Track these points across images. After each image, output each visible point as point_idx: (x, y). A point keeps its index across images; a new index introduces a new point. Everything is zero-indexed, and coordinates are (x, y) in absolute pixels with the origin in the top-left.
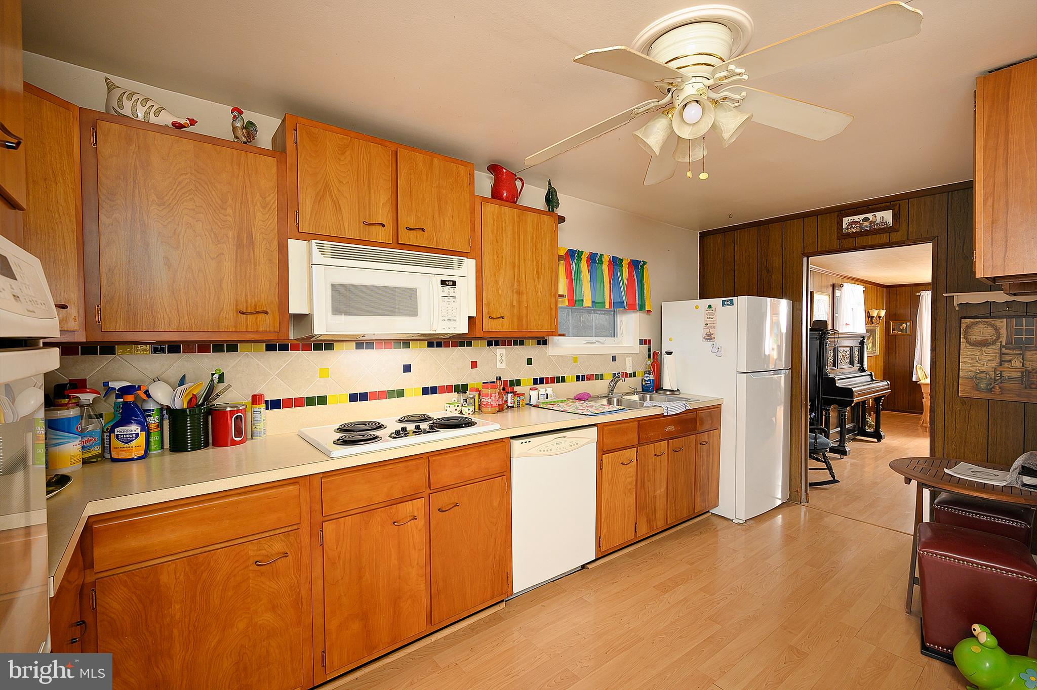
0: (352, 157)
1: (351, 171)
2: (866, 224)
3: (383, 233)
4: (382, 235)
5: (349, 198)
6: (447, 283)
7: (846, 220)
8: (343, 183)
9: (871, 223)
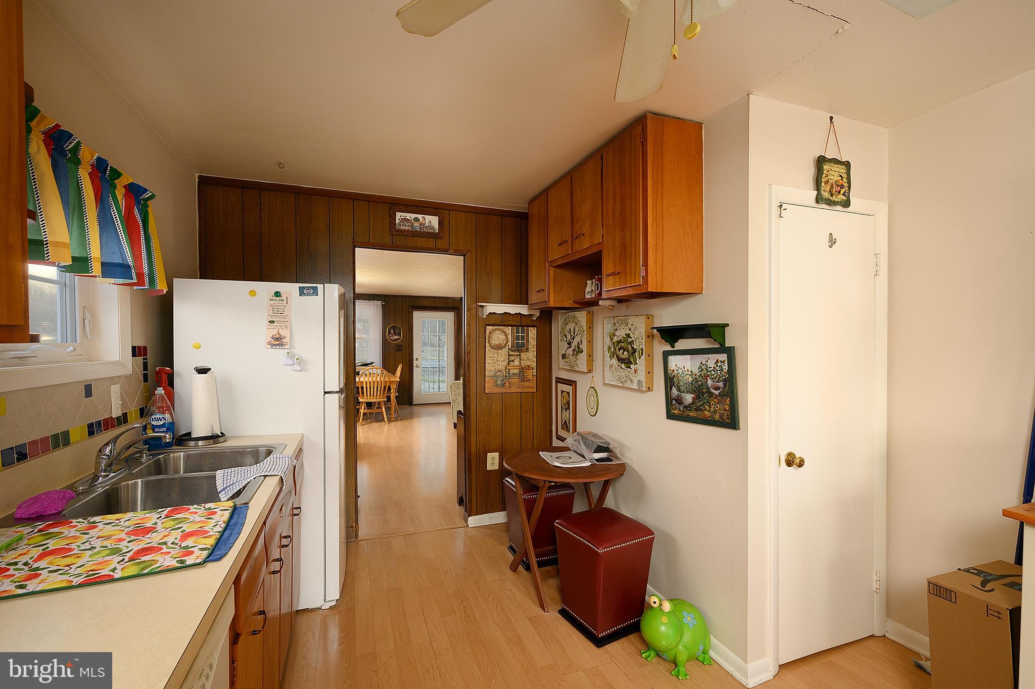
2: (416, 224)
7: (399, 215)
9: (421, 224)
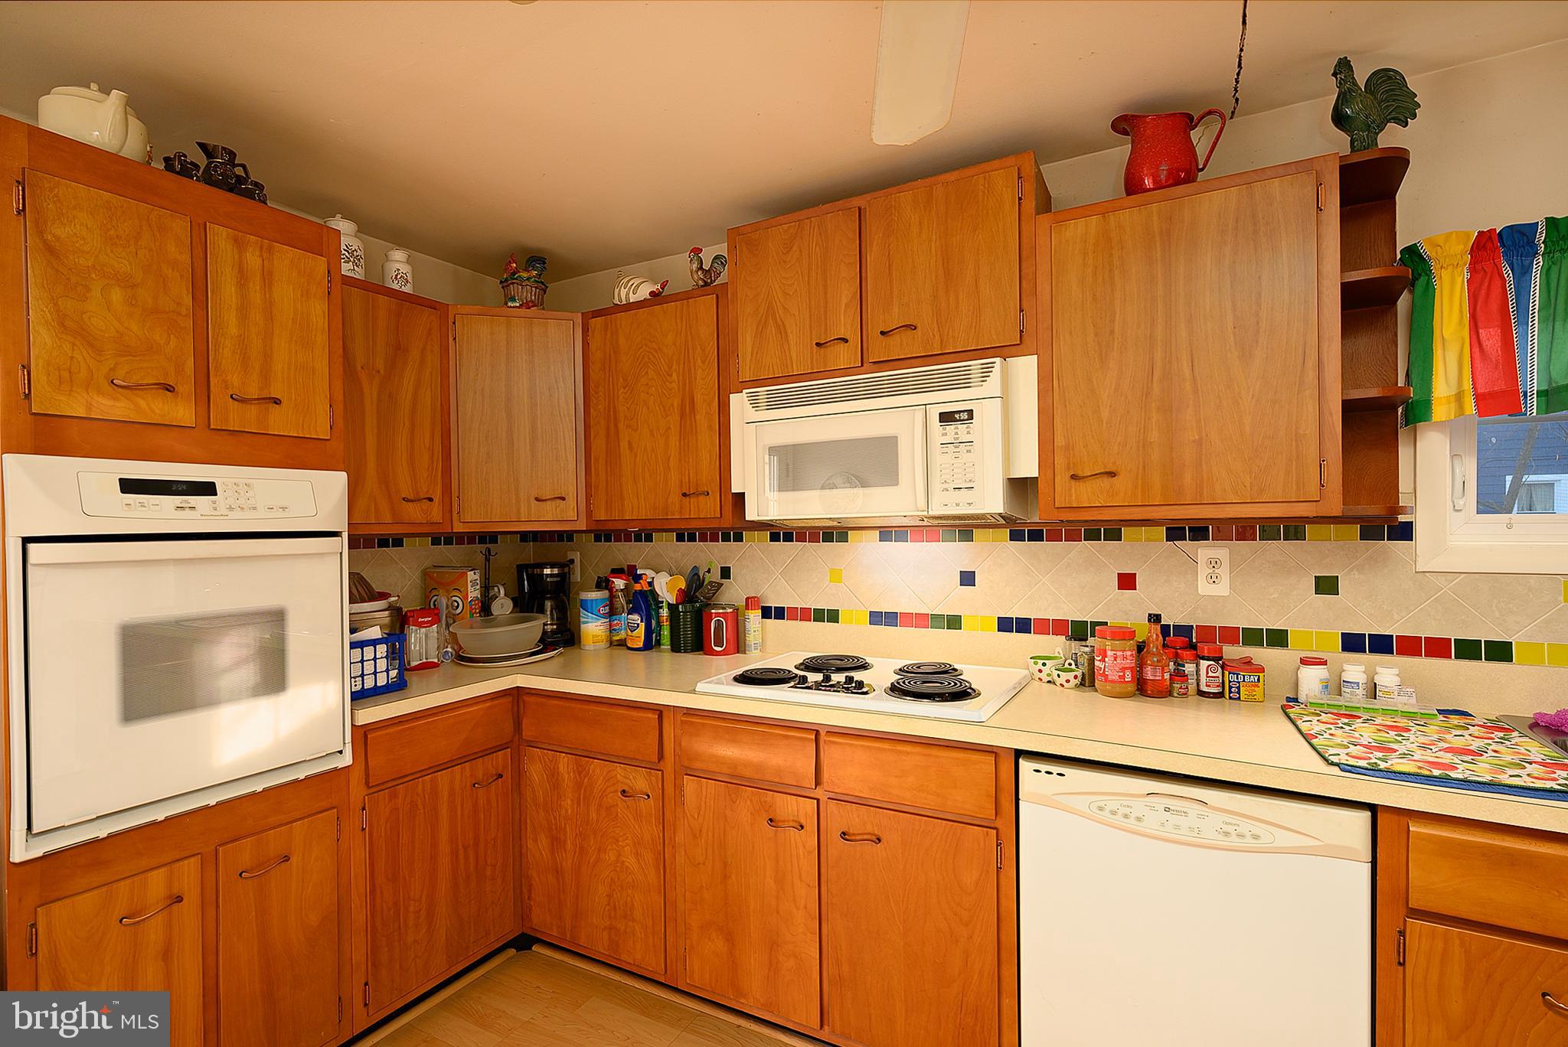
0: (801, 251)
1: (800, 272)
3: (845, 353)
4: (844, 356)
5: (797, 314)
6: (957, 416)
8: (789, 294)
